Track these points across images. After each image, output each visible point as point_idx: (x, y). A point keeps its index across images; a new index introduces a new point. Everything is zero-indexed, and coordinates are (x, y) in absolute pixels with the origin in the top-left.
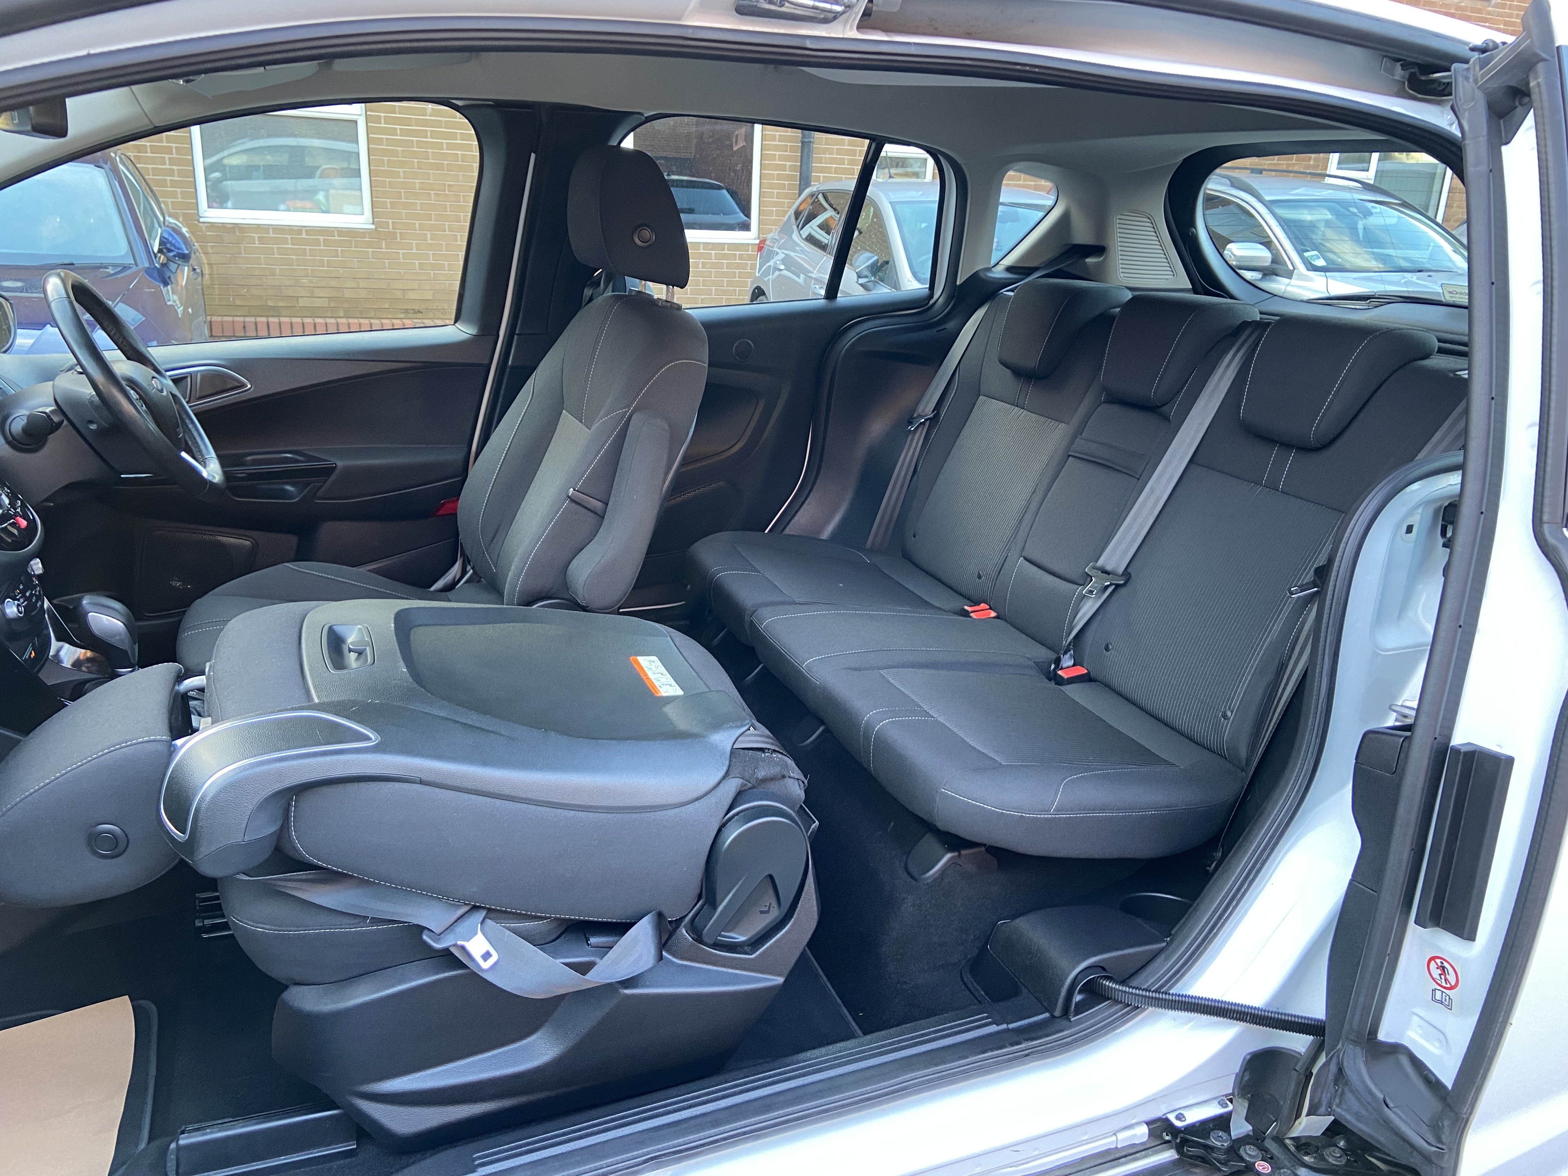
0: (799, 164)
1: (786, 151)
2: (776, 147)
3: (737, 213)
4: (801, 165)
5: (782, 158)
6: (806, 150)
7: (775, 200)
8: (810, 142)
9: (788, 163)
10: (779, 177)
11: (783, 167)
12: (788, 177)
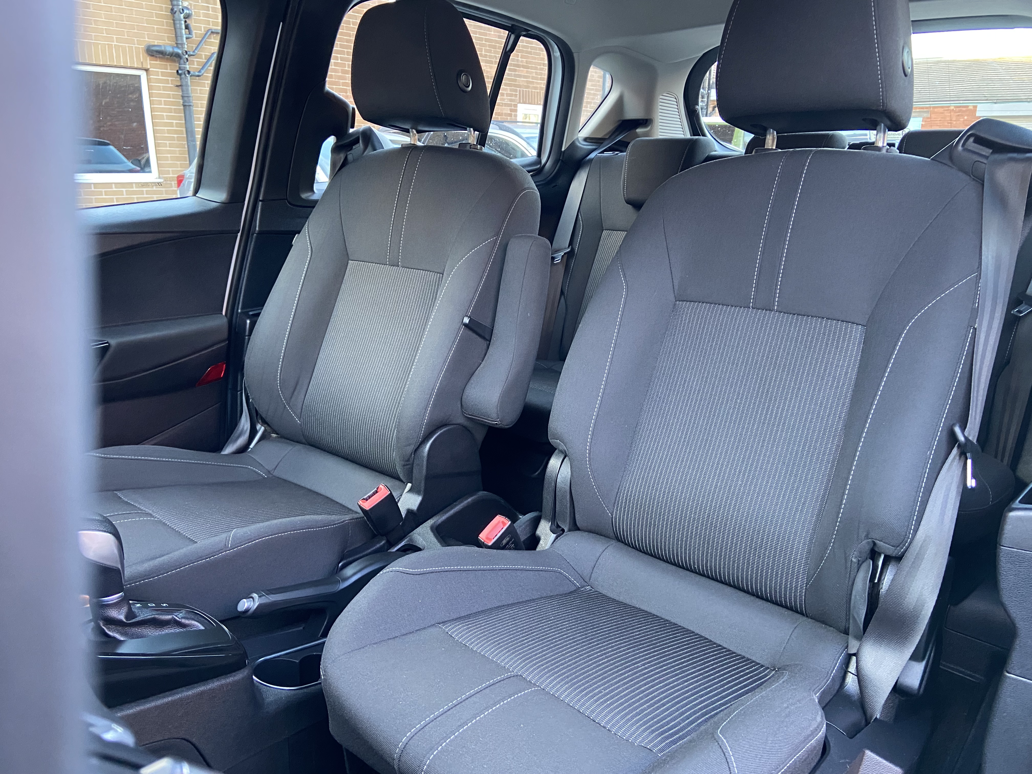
0: (184, 122)
1: (171, 112)
2: (163, 110)
3: (125, 162)
4: (185, 123)
5: (169, 117)
6: (187, 112)
7: (168, 148)
8: (190, 106)
9: (175, 122)
10: (169, 132)
11: (171, 125)
12: (176, 132)
